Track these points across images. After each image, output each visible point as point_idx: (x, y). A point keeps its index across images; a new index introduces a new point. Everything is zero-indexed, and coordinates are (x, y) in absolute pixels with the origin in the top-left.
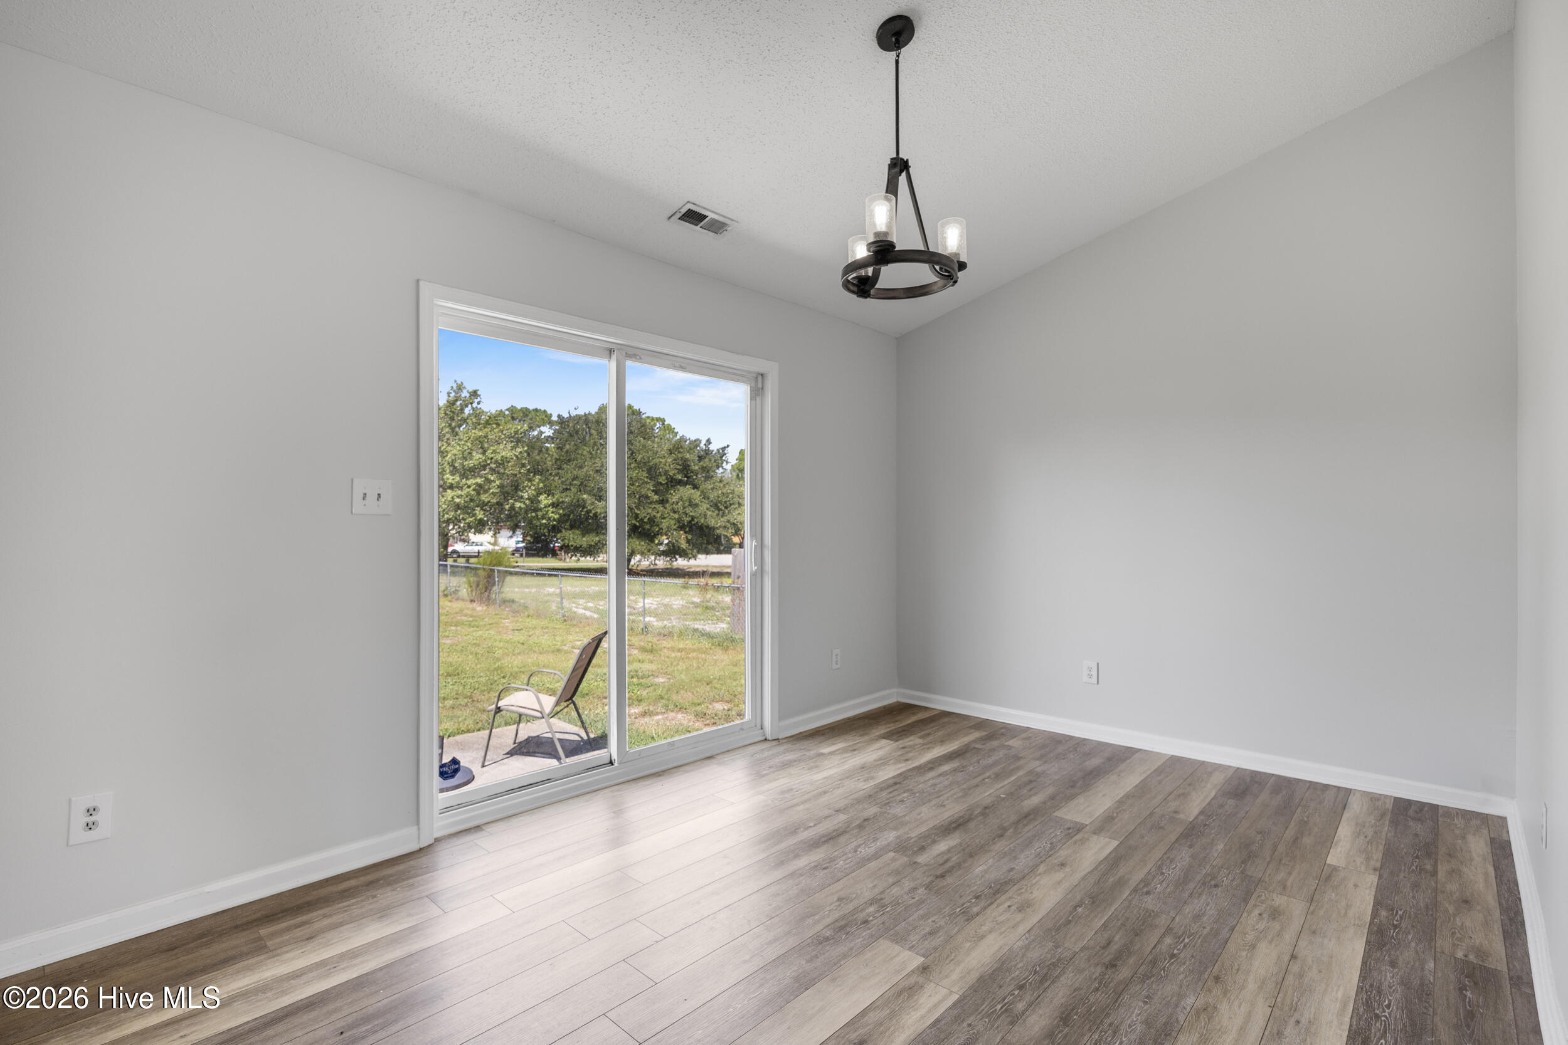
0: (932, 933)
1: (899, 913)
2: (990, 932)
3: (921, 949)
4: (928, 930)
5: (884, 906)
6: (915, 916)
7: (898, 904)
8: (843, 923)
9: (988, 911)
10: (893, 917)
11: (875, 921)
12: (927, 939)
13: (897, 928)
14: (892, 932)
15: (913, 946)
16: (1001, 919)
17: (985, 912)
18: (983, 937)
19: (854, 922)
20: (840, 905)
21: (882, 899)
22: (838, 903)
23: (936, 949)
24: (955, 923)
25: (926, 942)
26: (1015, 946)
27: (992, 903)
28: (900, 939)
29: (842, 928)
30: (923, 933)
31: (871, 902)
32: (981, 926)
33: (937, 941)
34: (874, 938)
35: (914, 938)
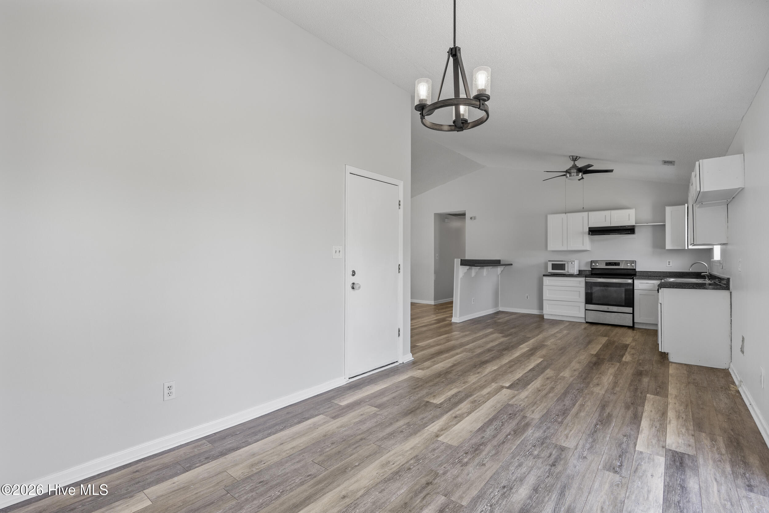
0: (434, 450)
1: (451, 458)
2: (408, 451)
3: (439, 443)
4: (436, 451)
5: (460, 462)
6: (443, 457)
7: (453, 464)
8: (477, 452)
9: (406, 461)
10: (454, 456)
11: (462, 454)
12: (437, 447)
13: (451, 451)
14: (453, 449)
15: (443, 444)
16: (401, 457)
17: (407, 460)
18: (411, 449)
19: (471, 453)
20: (483, 461)
21: (462, 466)
22: (484, 462)
23: (433, 443)
24: (423, 454)
25: (437, 446)
26: (398, 445)
27: (402, 465)
28: (449, 447)
29: (476, 450)
30: (439, 450)
31: (466, 464)
32: (411, 454)
33: (432, 446)
34: (460, 446)
35: (442, 447)
